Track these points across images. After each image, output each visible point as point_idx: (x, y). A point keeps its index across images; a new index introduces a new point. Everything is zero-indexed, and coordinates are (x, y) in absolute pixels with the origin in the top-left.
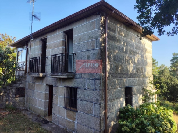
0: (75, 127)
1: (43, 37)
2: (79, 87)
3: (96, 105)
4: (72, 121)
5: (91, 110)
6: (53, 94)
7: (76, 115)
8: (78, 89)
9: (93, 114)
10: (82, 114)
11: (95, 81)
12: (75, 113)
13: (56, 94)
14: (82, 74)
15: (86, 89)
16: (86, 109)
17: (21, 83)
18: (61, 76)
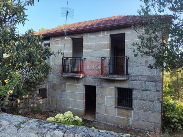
0: (130, 123)
1: (76, 36)
2: (135, 88)
3: (157, 103)
4: (125, 118)
5: (150, 107)
6: (96, 94)
7: (131, 113)
8: (133, 90)
9: (153, 111)
10: (139, 112)
11: (156, 83)
12: (129, 111)
13: (102, 94)
14: (139, 77)
15: (145, 90)
16: (144, 107)
17: (44, 84)
18: (118, 78)
